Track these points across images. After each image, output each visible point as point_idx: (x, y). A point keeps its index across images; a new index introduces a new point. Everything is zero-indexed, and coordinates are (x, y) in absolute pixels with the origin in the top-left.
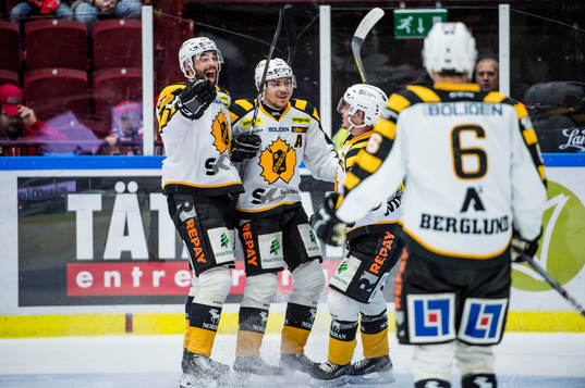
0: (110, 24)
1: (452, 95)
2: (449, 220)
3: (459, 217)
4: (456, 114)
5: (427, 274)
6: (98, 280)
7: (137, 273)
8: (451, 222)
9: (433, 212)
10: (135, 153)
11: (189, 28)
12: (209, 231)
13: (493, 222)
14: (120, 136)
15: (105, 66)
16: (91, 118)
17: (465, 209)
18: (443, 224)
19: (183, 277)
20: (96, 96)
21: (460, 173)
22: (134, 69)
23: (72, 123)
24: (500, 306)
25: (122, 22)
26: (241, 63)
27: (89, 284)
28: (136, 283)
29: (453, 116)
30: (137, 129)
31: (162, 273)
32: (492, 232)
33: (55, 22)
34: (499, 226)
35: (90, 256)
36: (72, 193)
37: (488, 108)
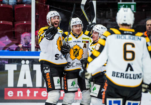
0: (20, 6)
1: (125, 32)
2: (121, 74)
3: (125, 73)
4: (126, 39)
5: (113, 92)
6: (15, 94)
7: (28, 92)
8: (122, 74)
9: (116, 71)
10: (28, 51)
11: (47, 8)
12: (54, 78)
13: (136, 75)
14: (23, 44)
15: (19, 20)
16: (13, 38)
17: (127, 70)
18: (119, 75)
19: (44, 93)
20: (15, 30)
21: (125, 59)
22: (28, 22)
23: (7, 40)
24: (138, 104)
25: (25, 5)
26: (65, 20)
27: (12, 95)
28: (28, 95)
29: (125, 39)
30: (29, 42)
31: (37, 92)
32: (136, 78)
33: (2, 5)
34: (138, 76)
35: (12, 86)
36: (7, 64)
37: (136, 38)
